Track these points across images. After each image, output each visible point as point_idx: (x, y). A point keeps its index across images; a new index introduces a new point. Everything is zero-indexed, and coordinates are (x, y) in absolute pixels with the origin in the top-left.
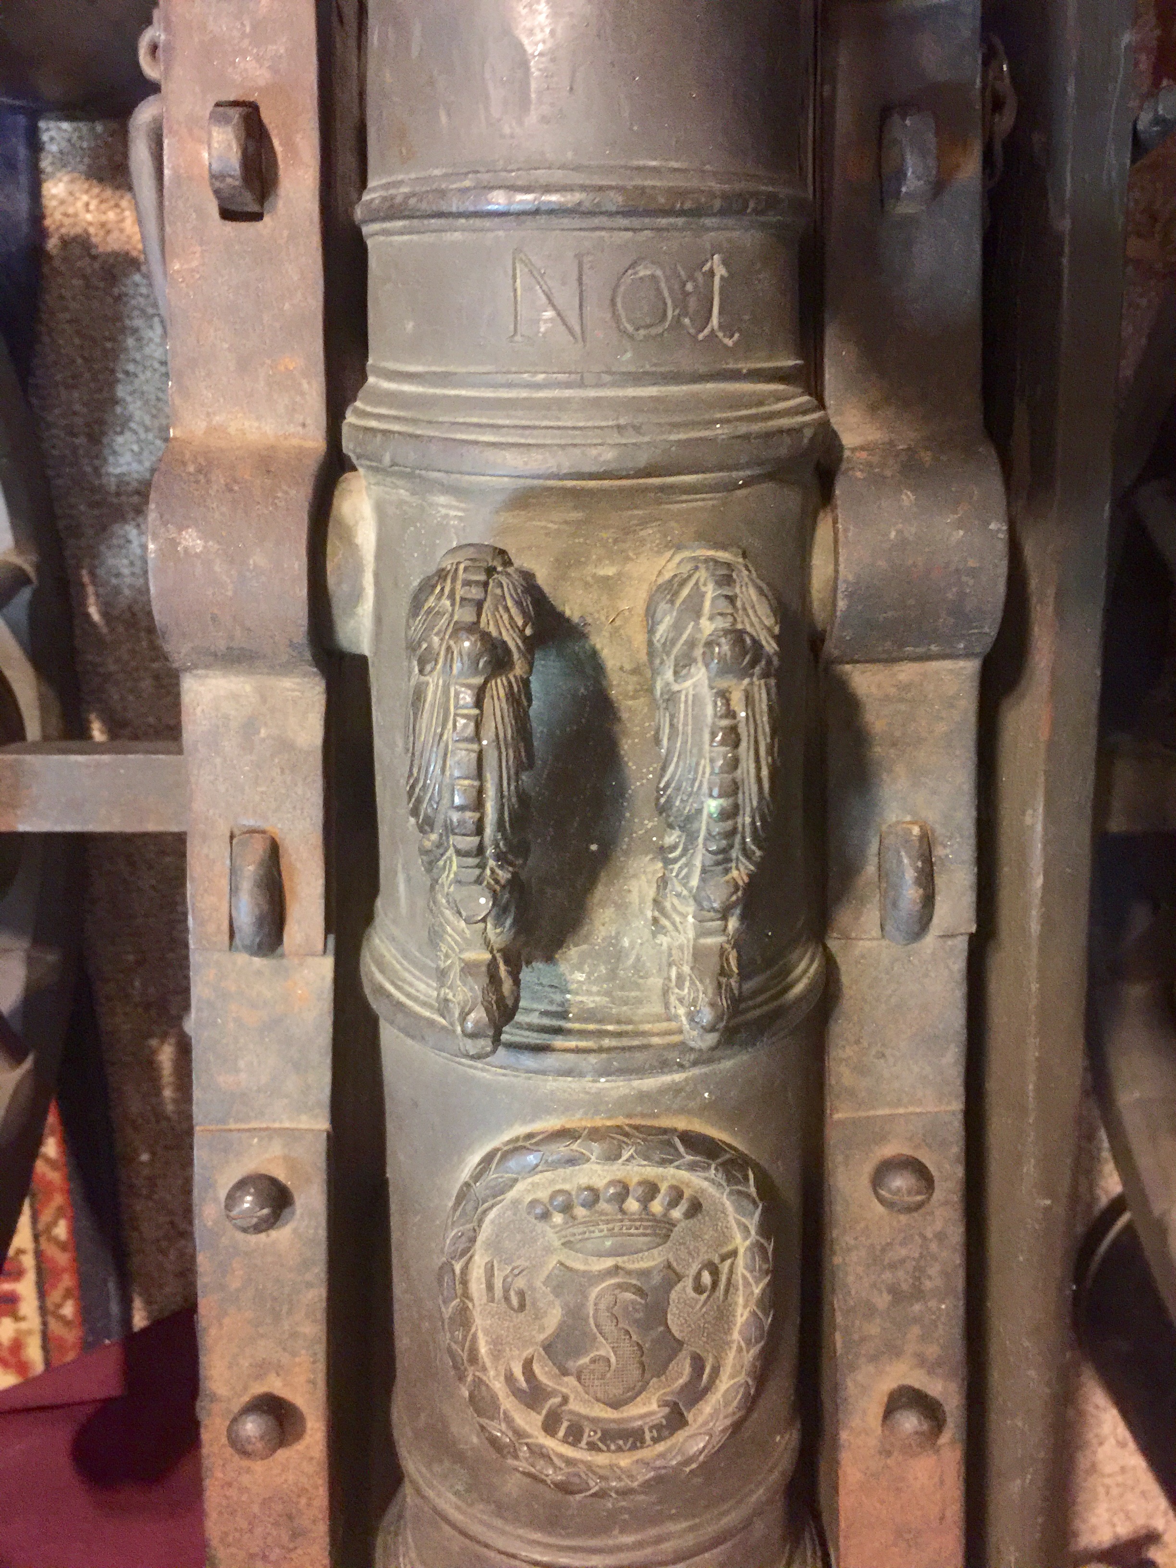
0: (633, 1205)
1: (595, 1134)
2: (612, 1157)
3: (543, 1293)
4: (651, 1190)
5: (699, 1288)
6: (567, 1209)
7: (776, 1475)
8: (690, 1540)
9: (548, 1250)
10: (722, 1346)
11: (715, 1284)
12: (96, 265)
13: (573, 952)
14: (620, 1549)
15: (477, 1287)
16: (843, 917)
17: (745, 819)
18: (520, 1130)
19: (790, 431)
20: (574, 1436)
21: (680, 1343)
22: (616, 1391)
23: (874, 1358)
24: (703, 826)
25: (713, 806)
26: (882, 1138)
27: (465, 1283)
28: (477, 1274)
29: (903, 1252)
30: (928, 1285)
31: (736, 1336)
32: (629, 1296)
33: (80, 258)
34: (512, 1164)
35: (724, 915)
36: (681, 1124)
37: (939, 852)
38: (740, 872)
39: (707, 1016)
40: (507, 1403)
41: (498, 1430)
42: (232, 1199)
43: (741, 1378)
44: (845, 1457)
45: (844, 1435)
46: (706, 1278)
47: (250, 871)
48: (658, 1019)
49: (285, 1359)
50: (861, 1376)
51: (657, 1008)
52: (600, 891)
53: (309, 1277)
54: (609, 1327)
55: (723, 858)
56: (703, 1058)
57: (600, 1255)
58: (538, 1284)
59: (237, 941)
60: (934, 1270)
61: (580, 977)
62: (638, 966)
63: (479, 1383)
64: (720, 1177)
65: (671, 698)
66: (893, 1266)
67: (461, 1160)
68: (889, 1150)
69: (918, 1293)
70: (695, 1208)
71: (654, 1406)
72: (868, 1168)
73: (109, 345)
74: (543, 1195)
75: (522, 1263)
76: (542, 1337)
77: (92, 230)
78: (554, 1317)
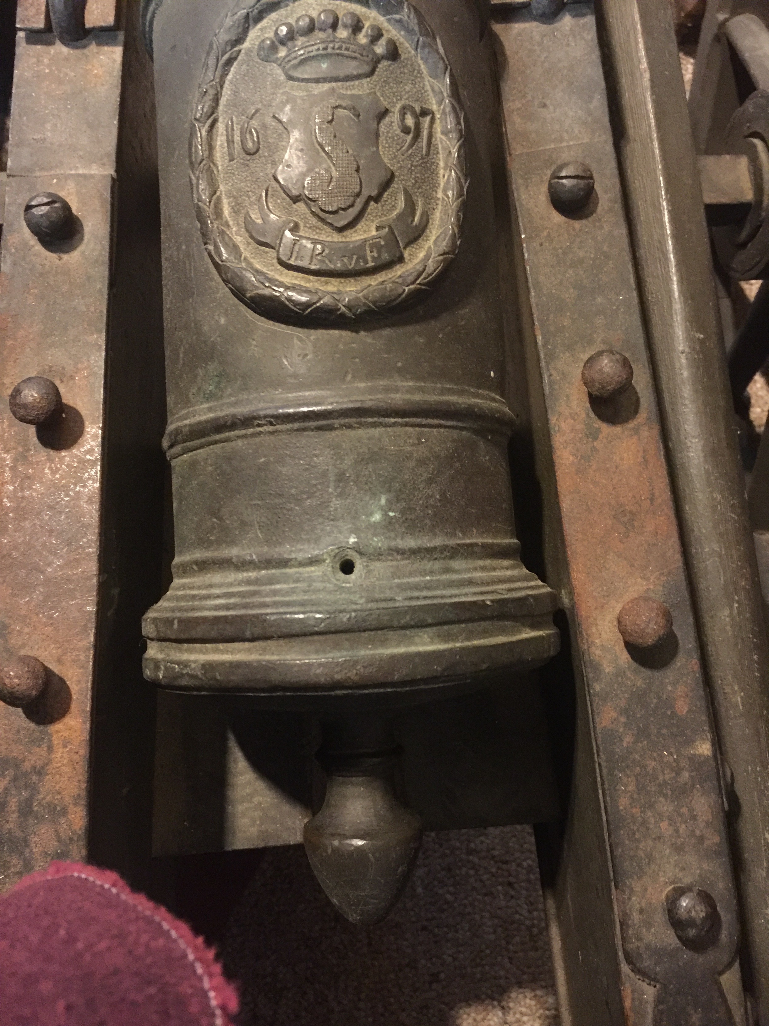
4: (356, 23)
5: (404, 128)
10: (430, 200)
11: (418, 132)
15: (219, 150)
21: (393, 175)
26: (552, 164)
27: (209, 144)
29: (581, 253)
30: (605, 279)
31: (440, 192)
32: (344, 113)
40: (248, 252)
43: (448, 227)
57: (318, 80)
60: (609, 267)
63: (222, 232)
66: (575, 265)
69: (597, 288)
70: (395, 53)
72: (544, 188)
74: (270, 34)
75: (254, 108)
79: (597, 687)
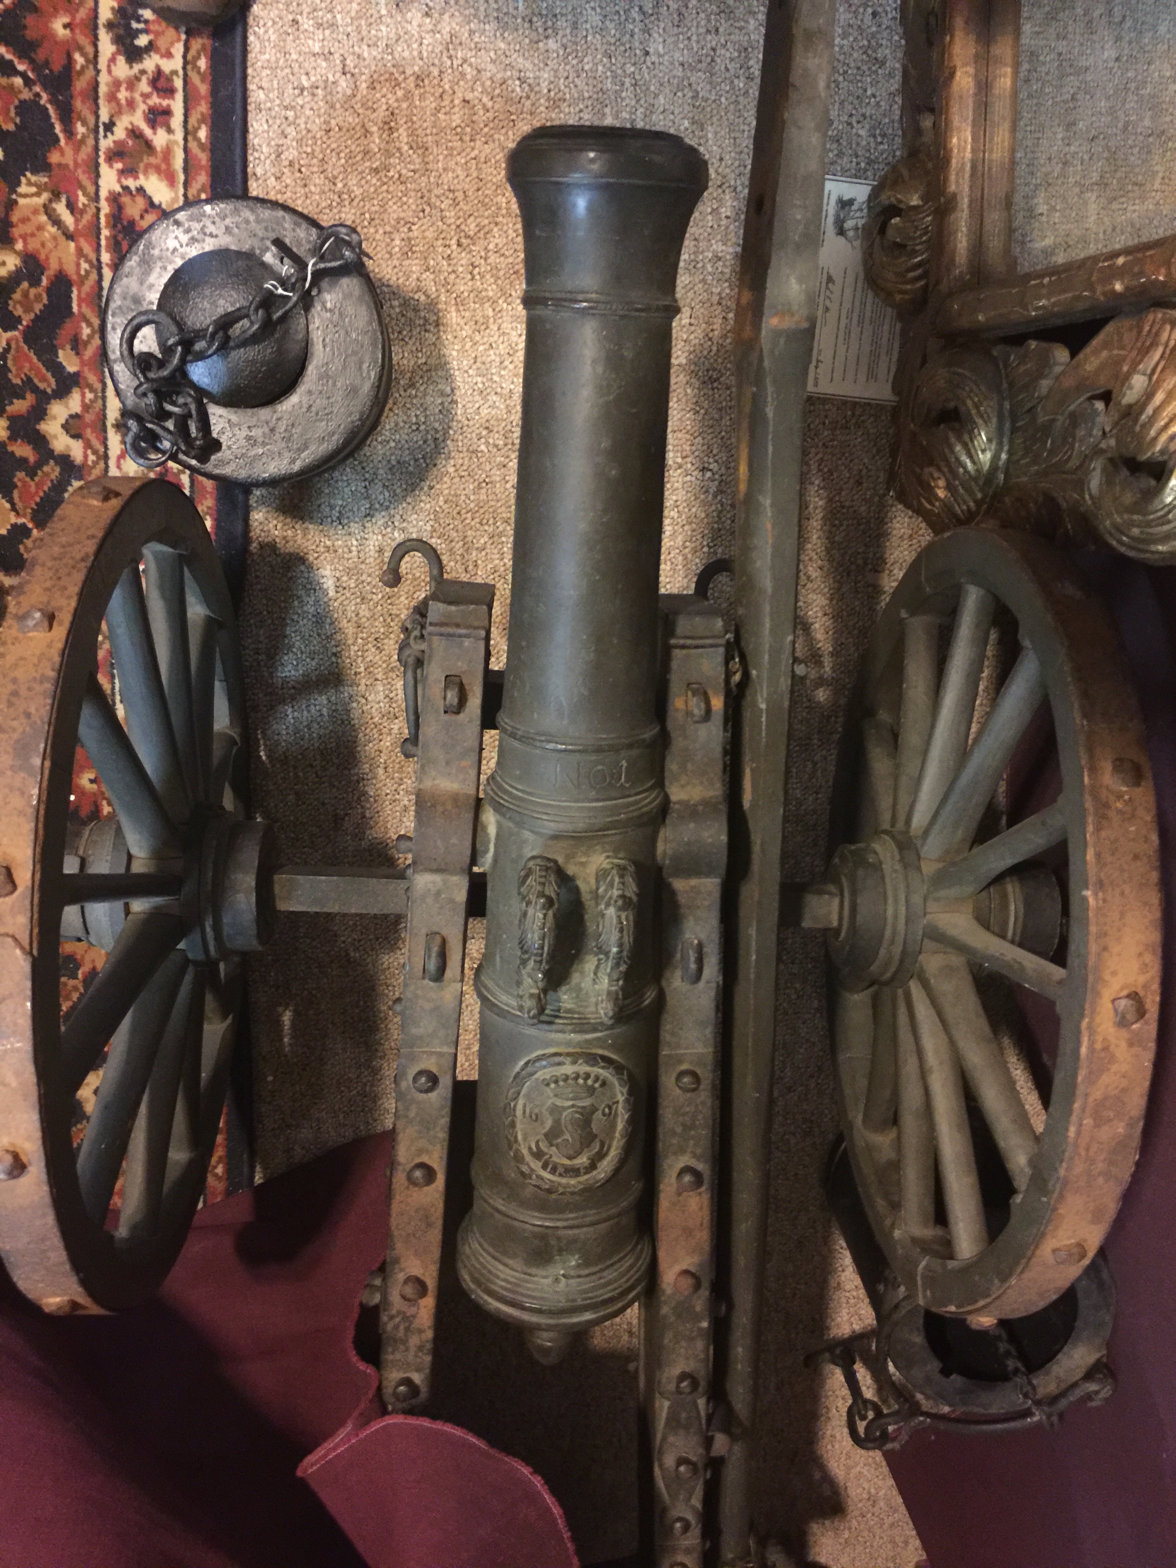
0: (581, 1081)
1: (568, 1054)
2: (574, 1063)
3: (546, 1114)
4: (587, 1076)
5: (604, 1114)
6: (556, 1082)
7: (631, 1198)
8: (597, 1217)
9: (549, 1097)
10: (612, 1139)
11: (610, 1113)
12: (279, 560)
13: (564, 988)
14: (567, 1220)
15: (519, 1112)
16: (667, 974)
17: (625, 953)
18: (540, 1052)
19: (647, 813)
20: (554, 1171)
21: (596, 1136)
22: (571, 1152)
23: (675, 1154)
24: (611, 955)
25: (615, 950)
26: (680, 1062)
27: (514, 1110)
28: (520, 1107)
29: (688, 1109)
30: (697, 1123)
31: (617, 1135)
32: (577, 1116)
33: (269, 556)
34: (537, 1064)
35: (618, 980)
36: (600, 1052)
37: (705, 950)
38: (623, 968)
39: (611, 1014)
40: (528, 1158)
41: (524, 1169)
42: (415, 1079)
43: (619, 1151)
44: (662, 1196)
45: (662, 1187)
46: (607, 1110)
47: (435, 949)
48: (592, 1013)
49: (430, 1147)
50: (669, 1161)
51: (592, 1009)
52: (575, 966)
53: (443, 1113)
54: (570, 1127)
55: (618, 965)
56: (611, 1027)
57: (567, 1099)
58: (544, 1111)
59: (427, 975)
60: (700, 1117)
61: (565, 997)
62: (587, 993)
63: (517, 1151)
64: (614, 1072)
65: (603, 915)
66: (684, 1115)
67: (516, 1064)
68: (684, 1067)
69: (693, 1127)
70: (604, 1084)
71: (585, 1159)
72: (674, 1075)
73: (282, 605)
74: (548, 1077)
75: (537, 1103)
76: (544, 1131)
77: (278, 540)
78: (549, 1124)
79: (663, 1298)
